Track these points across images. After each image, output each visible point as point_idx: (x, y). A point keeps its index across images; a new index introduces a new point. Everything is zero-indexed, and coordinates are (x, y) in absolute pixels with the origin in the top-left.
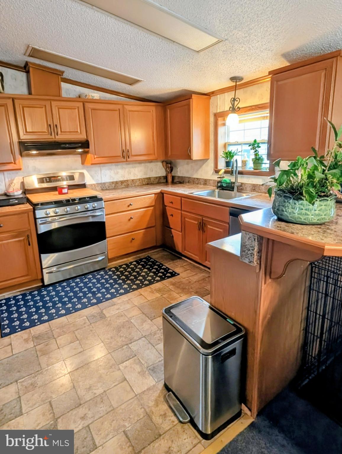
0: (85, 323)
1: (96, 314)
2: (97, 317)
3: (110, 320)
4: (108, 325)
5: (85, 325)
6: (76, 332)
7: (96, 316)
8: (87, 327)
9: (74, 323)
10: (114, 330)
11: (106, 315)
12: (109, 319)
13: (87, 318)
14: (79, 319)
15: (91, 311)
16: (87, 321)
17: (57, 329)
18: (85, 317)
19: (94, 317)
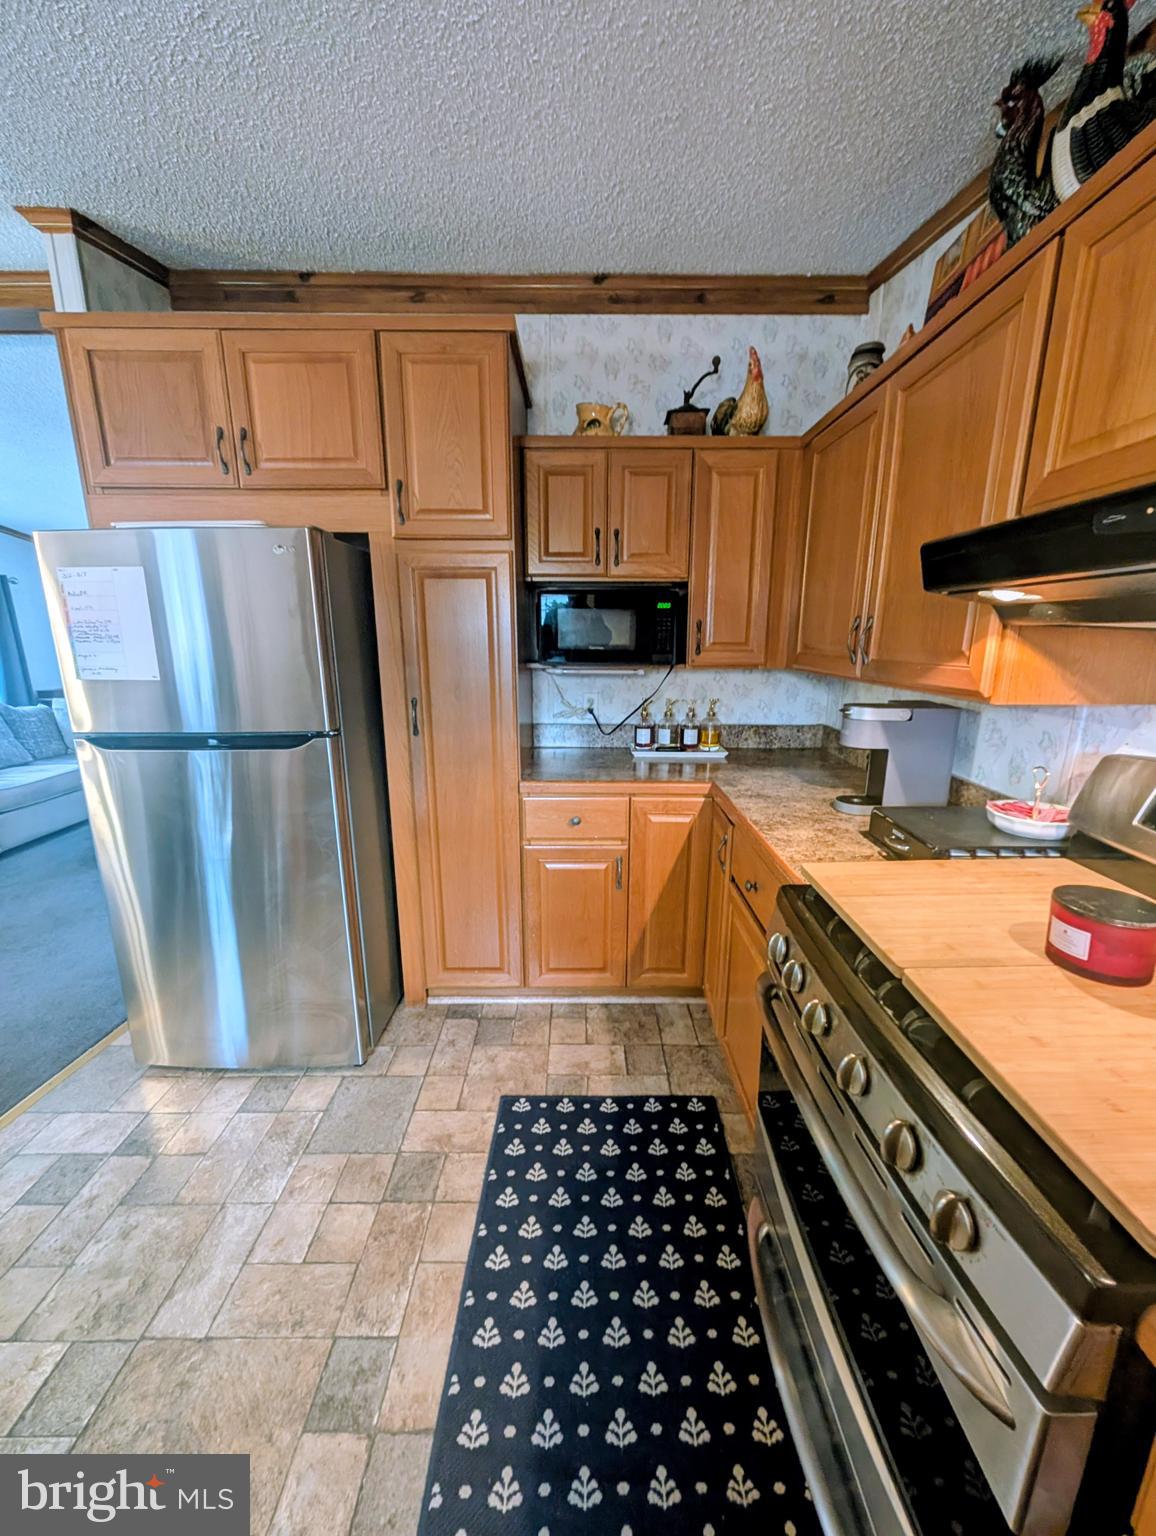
0: (360, 1315)
1: (370, 1387)
2: (349, 1385)
3: (270, 1439)
4: (254, 1409)
5: (349, 1311)
6: (345, 1270)
7: (355, 1385)
8: (333, 1315)
9: (398, 1278)
10: (204, 1417)
11: (325, 1439)
12: (285, 1437)
13: (381, 1338)
14: (404, 1302)
15: (410, 1377)
16: (364, 1330)
17: (420, 1220)
18: (393, 1332)
19: (361, 1371)
